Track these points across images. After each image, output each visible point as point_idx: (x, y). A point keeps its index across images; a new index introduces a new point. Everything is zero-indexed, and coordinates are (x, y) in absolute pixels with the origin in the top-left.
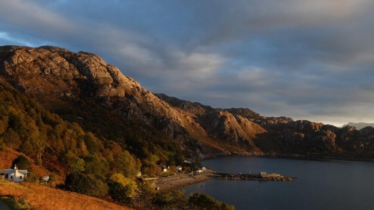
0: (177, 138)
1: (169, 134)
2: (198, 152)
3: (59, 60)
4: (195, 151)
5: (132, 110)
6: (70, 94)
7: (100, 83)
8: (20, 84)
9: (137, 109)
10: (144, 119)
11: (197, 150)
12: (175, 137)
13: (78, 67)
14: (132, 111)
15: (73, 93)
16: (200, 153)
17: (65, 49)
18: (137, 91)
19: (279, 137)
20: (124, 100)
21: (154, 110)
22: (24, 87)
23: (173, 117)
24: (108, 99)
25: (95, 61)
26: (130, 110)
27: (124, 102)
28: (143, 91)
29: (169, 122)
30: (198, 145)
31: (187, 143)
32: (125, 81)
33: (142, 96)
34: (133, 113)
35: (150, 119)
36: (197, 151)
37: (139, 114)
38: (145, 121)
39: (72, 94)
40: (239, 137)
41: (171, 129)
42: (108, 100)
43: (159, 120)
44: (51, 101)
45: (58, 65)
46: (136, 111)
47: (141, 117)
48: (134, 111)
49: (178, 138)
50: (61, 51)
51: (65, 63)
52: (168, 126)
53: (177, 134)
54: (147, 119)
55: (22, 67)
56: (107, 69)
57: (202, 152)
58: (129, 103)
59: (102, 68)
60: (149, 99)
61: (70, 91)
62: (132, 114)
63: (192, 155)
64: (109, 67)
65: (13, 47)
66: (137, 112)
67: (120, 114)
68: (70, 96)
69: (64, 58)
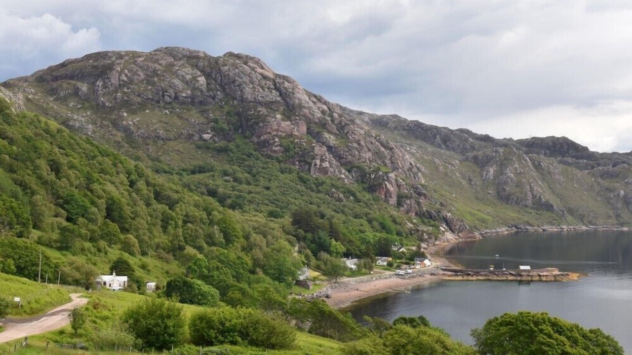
0: (403, 206)
1: (388, 200)
2: (443, 230)
3: (189, 74)
4: (437, 227)
5: (318, 159)
6: (210, 136)
7: (261, 113)
8: (124, 123)
9: (328, 157)
10: (341, 173)
11: (442, 226)
12: (399, 204)
13: (223, 84)
14: (318, 162)
15: (214, 133)
16: (447, 232)
17: (199, 52)
18: (330, 122)
19: (616, 194)
20: (304, 142)
21: (360, 156)
22: (132, 128)
23: (400, 165)
24: (275, 142)
25: (253, 72)
26: (314, 161)
27: (303, 145)
28: (340, 123)
29: (387, 177)
30: (443, 217)
31: (424, 214)
32: (306, 105)
33: (338, 130)
34: (321, 165)
35: (353, 174)
36: (442, 228)
37: (331, 167)
38: (343, 179)
39: (213, 135)
40: (534, 196)
41: (392, 189)
42: (276, 144)
43: (370, 175)
44: (179, 151)
45: (187, 83)
46: (326, 161)
47: (335, 172)
48: (322, 160)
49: (405, 206)
50: (193, 54)
51: (199, 79)
52: (386, 185)
53: (403, 197)
54: (347, 173)
55: (126, 90)
56: (275, 85)
57: (451, 229)
58: (313, 148)
59: (266, 84)
60: (353, 136)
61: (209, 131)
62: (318, 166)
63: (427, 237)
64: (278, 80)
65: (110, 54)
66: (327, 163)
67: (297, 167)
68: (211, 138)
69: (197, 69)
